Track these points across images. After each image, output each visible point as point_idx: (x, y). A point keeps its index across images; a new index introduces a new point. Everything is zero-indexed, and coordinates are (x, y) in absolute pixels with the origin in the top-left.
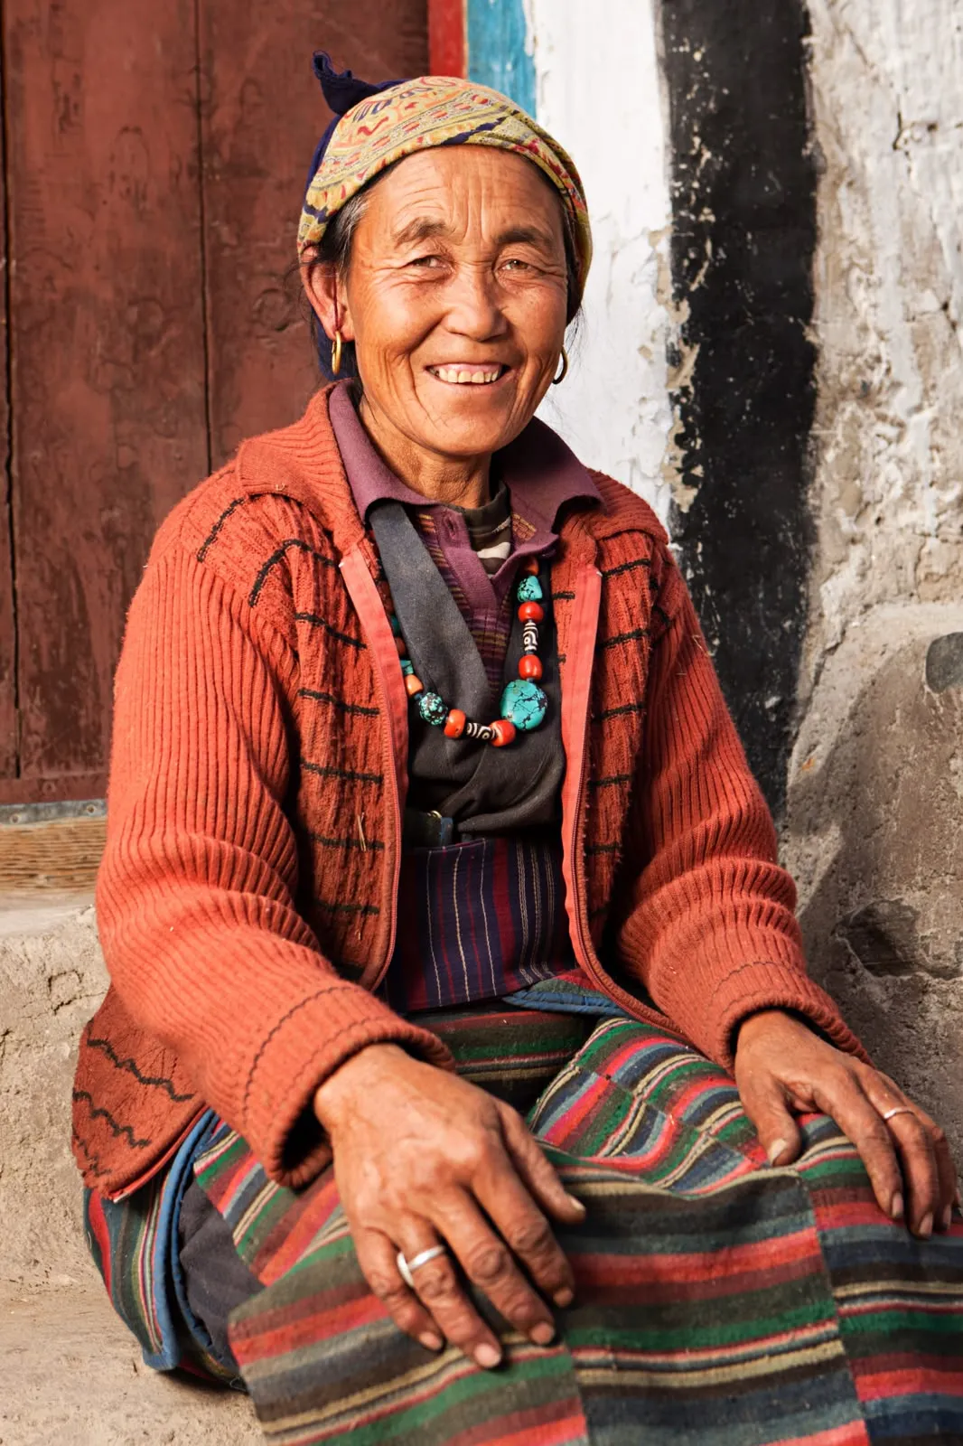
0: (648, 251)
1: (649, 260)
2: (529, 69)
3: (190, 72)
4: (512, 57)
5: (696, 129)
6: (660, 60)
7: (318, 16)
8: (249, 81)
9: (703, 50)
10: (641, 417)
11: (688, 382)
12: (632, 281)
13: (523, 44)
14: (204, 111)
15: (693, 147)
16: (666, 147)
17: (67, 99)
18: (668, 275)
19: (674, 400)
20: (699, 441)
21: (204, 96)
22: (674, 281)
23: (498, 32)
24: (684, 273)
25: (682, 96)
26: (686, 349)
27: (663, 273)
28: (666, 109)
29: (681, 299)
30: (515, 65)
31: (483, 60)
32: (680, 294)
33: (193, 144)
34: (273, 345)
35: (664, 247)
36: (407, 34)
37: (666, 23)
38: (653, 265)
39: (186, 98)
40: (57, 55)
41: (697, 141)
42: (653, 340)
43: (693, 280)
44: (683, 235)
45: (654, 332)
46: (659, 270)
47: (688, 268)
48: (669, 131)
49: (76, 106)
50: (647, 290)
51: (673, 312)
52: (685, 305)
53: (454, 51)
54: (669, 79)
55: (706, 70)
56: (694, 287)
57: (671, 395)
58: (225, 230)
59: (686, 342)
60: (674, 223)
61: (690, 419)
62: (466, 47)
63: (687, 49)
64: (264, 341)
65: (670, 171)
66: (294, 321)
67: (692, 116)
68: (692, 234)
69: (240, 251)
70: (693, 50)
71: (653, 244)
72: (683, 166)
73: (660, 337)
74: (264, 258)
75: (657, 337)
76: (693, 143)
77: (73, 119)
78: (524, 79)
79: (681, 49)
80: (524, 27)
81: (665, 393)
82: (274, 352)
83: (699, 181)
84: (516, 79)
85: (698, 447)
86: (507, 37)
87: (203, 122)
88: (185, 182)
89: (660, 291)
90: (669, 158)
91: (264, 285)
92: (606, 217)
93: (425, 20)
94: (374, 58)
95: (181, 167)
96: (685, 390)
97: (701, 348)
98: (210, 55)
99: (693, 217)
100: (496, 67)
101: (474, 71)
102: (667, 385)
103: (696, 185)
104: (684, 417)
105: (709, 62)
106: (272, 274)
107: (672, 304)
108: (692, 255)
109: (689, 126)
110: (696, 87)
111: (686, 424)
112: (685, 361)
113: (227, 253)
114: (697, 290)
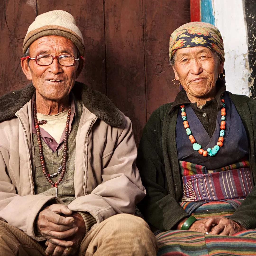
0: (243, 58)
1: (244, 60)
2: (213, 18)
3: (142, 19)
4: (210, 16)
5: (253, 33)
6: (245, 18)
7: (167, 7)
8: (154, 21)
9: (254, 16)
10: (242, 92)
11: (253, 85)
12: (240, 64)
13: (212, 13)
14: (144, 27)
15: (253, 37)
16: (247, 36)
17: (117, 25)
18: (248, 63)
19: (250, 89)
20: (255, 97)
21: (144, 24)
22: (249, 64)
23: (207, 11)
24: (251, 63)
25: (250, 26)
26: (252, 78)
27: (247, 63)
28: (247, 29)
29: (251, 68)
30: (210, 18)
31: (204, 17)
32: (251, 67)
33: (142, 34)
34: (159, 76)
35: (247, 57)
36: (185, 10)
37: (246, 11)
38: (245, 61)
39: (141, 25)
40: (115, 16)
41: (253, 35)
42: (245, 76)
43: (253, 64)
44: (251, 55)
45: (245, 75)
46: (246, 62)
47: (252, 61)
48: (247, 33)
49: (119, 26)
50: (243, 66)
51: (249, 71)
52: (252, 69)
53: (198, 15)
54: (247, 22)
55: (255, 21)
56: (253, 65)
57: (249, 88)
58: (149, 52)
59: (252, 77)
60: (249, 52)
61: (253, 93)
62: (201, 14)
63: (251, 16)
64: (156, 75)
65: (248, 41)
66: (163, 71)
67: (252, 30)
68: (253, 55)
69: (152, 56)
70: (252, 16)
71: (245, 57)
72: (251, 40)
73: (247, 76)
74: (157, 58)
75: (246, 76)
76: (253, 36)
77: (119, 29)
78: (212, 21)
79: (250, 16)
80: (212, 10)
81: (248, 87)
82: (159, 78)
83: (254, 43)
84: (211, 21)
85: (255, 99)
86: (209, 11)
87: (144, 29)
88: (141, 42)
89: (246, 66)
90: (248, 39)
91: (157, 64)
92: (233, 51)
93: (189, 7)
94: (178, 15)
95: (140, 39)
96: (252, 87)
97: (255, 78)
98: (146, 15)
99: (253, 51)
100: (207, 18)
101: (202, 19)
102: (248, 86)
103: (253, 44)
104: (252, 92)
105: (255, 19)
106: (158, 61)
107: (249, 69)
108: (253, 59)
109: (252, 32)
110: (253, 24)
111: (252, 94)
112: (252, 81)
113: (149, 57)
114: (254, 66)
